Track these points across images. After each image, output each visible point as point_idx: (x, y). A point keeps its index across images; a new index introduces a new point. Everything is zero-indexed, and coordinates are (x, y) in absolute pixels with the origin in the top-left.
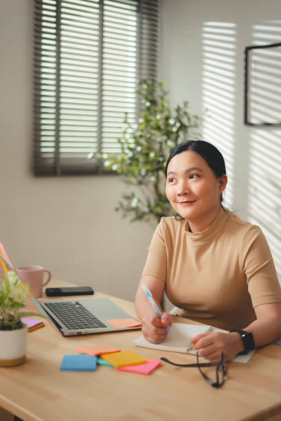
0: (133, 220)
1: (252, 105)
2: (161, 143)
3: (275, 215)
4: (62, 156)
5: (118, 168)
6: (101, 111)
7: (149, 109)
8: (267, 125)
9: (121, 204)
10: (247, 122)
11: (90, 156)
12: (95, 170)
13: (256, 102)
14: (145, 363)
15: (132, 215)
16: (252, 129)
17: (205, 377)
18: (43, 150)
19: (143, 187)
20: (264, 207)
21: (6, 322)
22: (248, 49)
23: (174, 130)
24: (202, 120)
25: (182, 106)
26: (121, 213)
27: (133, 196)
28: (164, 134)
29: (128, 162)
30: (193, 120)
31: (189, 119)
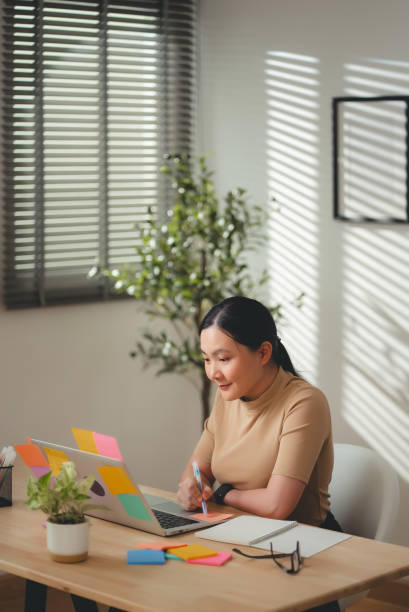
0: (161, 373)
1: (345, 189)
2: (203, 252)
4: (48, 274)
5: (136, 291)
6: (105, 199)
7: (183, 198)
9: (140, 346)
10: (337, 214)
11: (92, 272)
12: (100, 293)
13: (351, 184)
14: (215, 555)
15: (160, 364)
16: (346, 226)
17: (280, 566)
18: (19, 267)
19: (178, 322)
20: (368, 349)
21: (68, 515)
22: (337, 102)
23: (225, 235)
24: (268, 217)
25: (235, 193)
26: (140, 360)
27: (164, 338)
28: (211, 241)
29: (153, 282)
30: (253, 213)
31: (246, 214)
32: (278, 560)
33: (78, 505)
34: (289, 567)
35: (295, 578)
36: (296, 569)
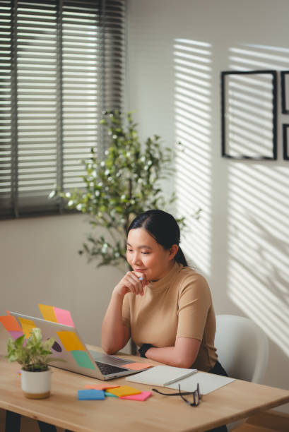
0: (100, 265)
1: (230, 136)
2: (130, 180)
3: (256, 255)
4: (20, 196)
5: (82, 208)
6: (61, 143)
7: (116, 142)
8: (246, 158)
9: (86, 247)
10: (224, 154)
11: (52, 194)
12: (57, 209)
13: (234, 133)
14: (140, 393)
16: (230, 162)
17: (186, 401)
19: (113, 230)
21: (36, 366)
22: (224, 75)
23: (146, 168)
24: (175, 155)
25: (153, 138)
26: (85, 256)
27: (103, 241)
28: (135, 173)
29: (95, 201)
30: (165, 153)
31: (161, 154)
32: (184, 397)
33: (43, 358)
34: (192, 402)
35: (196, 409)
36: (197, 403)
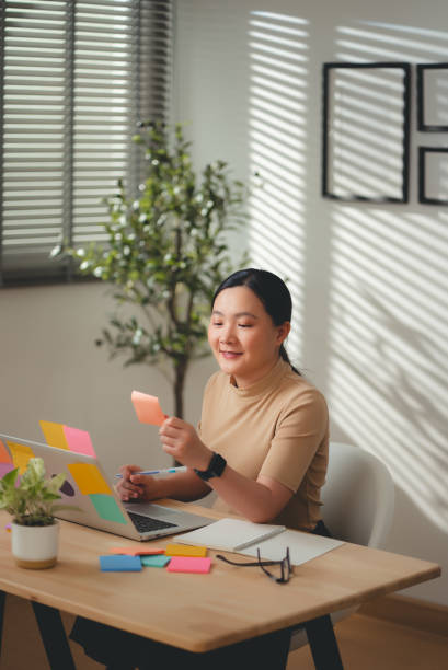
0: (129, 363)
1: (335, 164)
2: (178, 231)
3: (373, 352)
4: (7, 252)
5: (103, 272)
6: (70, 170)
7: (157, 170)
8: (361, 200)
9: (107, 334)
10: (326, 192)
11: (55, 251)
12: (64, 274)
13: (342, 159)
15: (129, 353)
16: (335, 205)
17: (269, 574)
19: (150, 308)
21: (35, 517)
22: (328, 68)
23: (204, 212)
24: (249, 194)
25: (214, 166)
26: (106, 349)
27: (134, 325)
28: (187, 219)
29: (122, 263)
30: (234, 189)
31: (227, 190)
32: (266, 568)
33: (47, 506)
34: (279, 576)
35: (285, 588)
36: (286, 578)
